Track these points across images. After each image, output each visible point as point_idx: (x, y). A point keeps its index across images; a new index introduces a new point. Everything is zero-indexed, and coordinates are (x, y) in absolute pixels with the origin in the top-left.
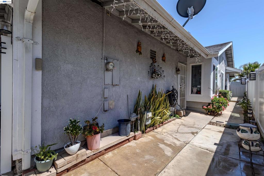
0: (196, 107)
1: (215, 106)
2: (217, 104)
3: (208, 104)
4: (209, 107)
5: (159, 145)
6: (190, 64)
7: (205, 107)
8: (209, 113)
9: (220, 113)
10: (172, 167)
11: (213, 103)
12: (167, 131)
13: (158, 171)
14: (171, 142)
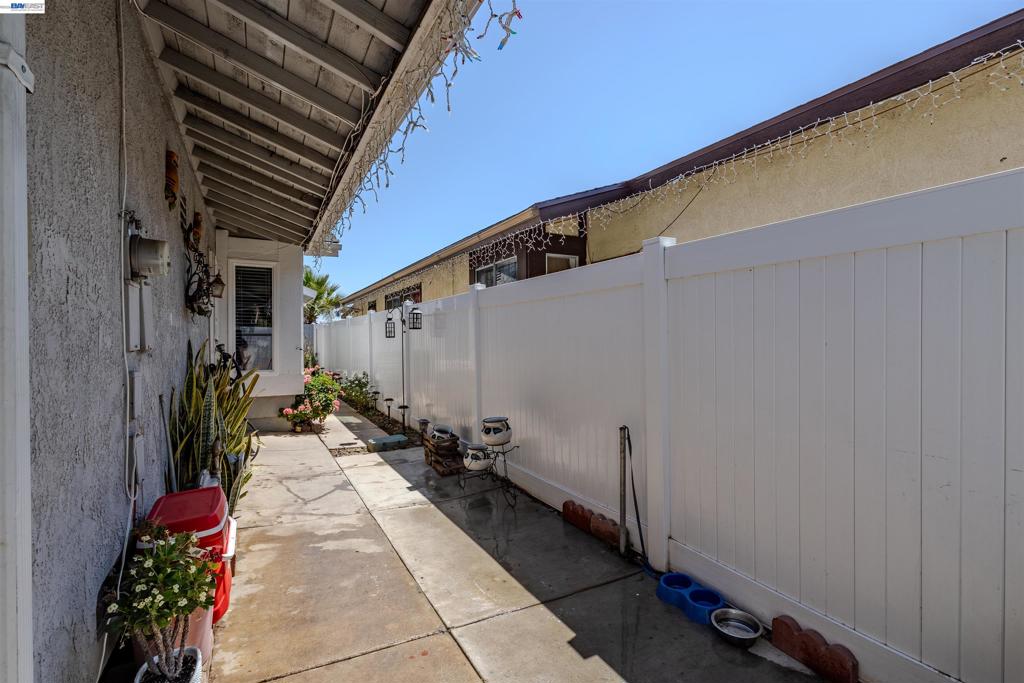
0: (261, 416)
1: (317, 403)
2: (322, 395)
3: (293, 401)
4: (301, 407)
5: (321, 547)
6: (231, 261)
7: (289, 411)
8: (299, 429)
9: (316, 421)
10: (418, 562)
11: (310, 396)
12: (277, 510)
13: (412, 584)
14: (333, 528)
